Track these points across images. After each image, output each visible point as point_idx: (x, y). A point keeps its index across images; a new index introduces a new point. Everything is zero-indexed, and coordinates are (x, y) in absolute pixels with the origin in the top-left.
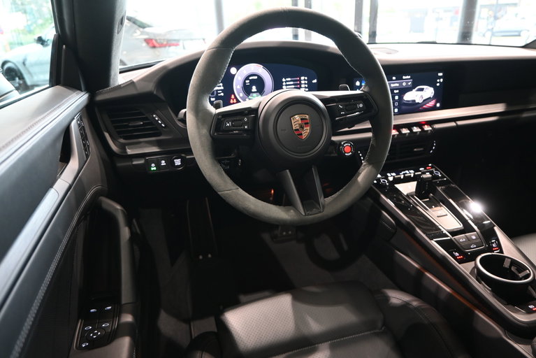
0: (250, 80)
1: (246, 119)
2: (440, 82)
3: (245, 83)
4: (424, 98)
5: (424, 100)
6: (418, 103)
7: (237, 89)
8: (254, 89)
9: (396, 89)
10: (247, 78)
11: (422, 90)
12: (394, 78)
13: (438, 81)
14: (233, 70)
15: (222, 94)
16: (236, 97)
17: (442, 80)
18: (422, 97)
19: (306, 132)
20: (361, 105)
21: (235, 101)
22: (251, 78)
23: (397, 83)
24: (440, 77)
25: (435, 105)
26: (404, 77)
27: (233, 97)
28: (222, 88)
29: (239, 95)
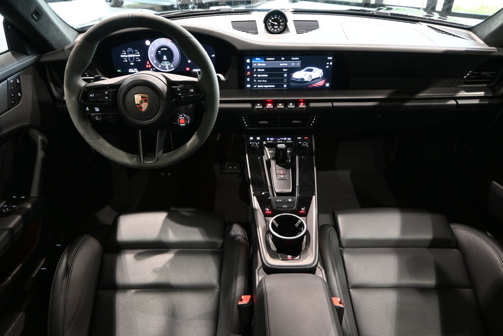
0: (162, 51)
1: (106, 93)
2: (329, 65)
3: (157, 53)
4: (313, 78)
5: (313, 80)
6: (307, 82)
7: (151, 57)
8: (165, 58)
9: (285, 68)
10: (159, 49)
11: (311, 70)
12: (283, 59)
13: (328, 63)
14: (148, 43)
15: (139, 60)
16: (150, 63)
17: (331, 63)
18: (310, 76)
19: (145, 106)
20: (192, 90)
21: (150, 66)
22: (162, 49)
23: (286, 63)
24: (330, 61)
25: (324, 85)
26: (293, 59)
27: (148, 63)
28: (139, 56)
29: (153, 62)
